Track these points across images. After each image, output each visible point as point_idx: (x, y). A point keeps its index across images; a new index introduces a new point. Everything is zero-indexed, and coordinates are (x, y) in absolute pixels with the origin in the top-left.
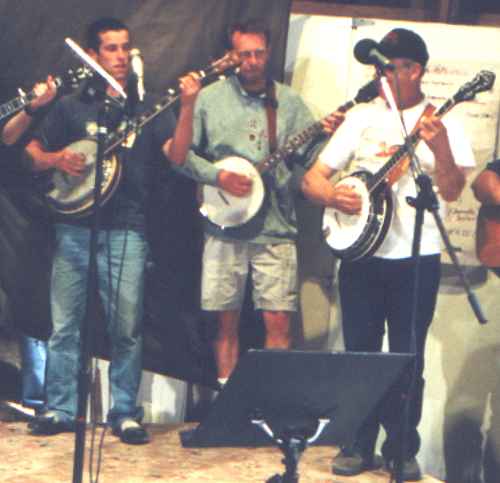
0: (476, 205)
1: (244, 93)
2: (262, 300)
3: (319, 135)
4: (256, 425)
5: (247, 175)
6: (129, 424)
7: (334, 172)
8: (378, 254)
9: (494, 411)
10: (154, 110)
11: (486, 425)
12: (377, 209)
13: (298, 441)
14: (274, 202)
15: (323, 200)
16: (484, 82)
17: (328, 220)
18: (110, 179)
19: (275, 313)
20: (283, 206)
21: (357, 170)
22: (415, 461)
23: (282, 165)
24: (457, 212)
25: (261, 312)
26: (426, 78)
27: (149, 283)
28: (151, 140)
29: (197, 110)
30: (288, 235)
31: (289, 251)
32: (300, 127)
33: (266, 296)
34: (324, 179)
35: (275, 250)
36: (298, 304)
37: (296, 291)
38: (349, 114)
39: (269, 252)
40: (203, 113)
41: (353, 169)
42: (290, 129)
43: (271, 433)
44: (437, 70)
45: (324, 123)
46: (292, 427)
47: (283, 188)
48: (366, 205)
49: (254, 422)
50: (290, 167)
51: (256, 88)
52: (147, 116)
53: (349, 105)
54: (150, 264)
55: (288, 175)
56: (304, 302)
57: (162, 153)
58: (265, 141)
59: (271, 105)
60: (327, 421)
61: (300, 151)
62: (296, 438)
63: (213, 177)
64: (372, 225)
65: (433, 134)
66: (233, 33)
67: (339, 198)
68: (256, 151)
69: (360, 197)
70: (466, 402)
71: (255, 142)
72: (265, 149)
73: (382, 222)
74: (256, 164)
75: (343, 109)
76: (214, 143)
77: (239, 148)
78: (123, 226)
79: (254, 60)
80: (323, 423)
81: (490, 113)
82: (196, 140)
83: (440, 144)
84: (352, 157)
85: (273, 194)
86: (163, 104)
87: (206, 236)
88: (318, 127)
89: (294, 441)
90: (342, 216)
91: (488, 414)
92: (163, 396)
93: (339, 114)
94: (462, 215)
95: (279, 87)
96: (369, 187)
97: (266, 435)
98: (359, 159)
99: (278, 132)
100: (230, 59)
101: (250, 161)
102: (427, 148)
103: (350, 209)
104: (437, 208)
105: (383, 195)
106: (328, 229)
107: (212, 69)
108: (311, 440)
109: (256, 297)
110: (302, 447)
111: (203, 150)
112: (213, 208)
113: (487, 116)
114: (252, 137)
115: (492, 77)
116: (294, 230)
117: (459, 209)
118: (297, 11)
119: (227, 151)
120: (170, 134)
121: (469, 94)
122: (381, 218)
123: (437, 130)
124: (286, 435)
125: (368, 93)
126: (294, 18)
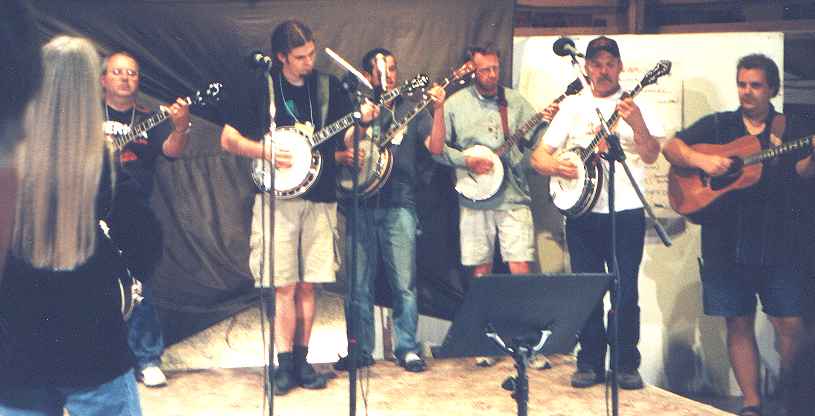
0: (667, 165)
1: (481, 97)
2: (508, 254)
3: (540, 125)
4: (492, 339)
5: (490, 159)
6: (411, 357)
7: (555, 150)
8: (595, 210)
9: (701, 332)
10: (413, 113)
11: (697, 344)
12: (591, 175)
13: (525, 350)
14: (511, 176)
15: (549, 171)
16: (664, 69)
17: (554, 186)
18: (385, 168)
19: (518, 263)
20: (519, 180)
21: (573, 146)
22: (637, 372)
23: (515, 148)
24: (657, 177)
25: (507, 263)
26: (622, 76)
27: (421, 246)
28: (416, 138)
29: (446, 115)
30: (524, 202)
31: (524, 215)
32: (526, 118)
33: (510, 251)
34: (548, 156)
35: (515, 214)
36: (536, 255)
37: (535, 246)
38: (561, 105)
39: (511, 216)
40: (452, 116)
41: (570, 146)
42: (518, 120)
43: (503, 344)
44: (631, 70)
45: (544, 113)
46: (519, 338)
47: (517, 166)
48: (582, 172)
49: (489, 335)
50: (522, 151)
51: (491, 93)
52: (409, 117)
53: (562, 98)
54: (419, 232)
55: (521, 155)
56: (540, 254)
57: (425, 147)
58: (500, 132)
59: (502, 104)
60: (549, 332)
61: (528, 137)
62: (523, 346)
63: (463, 162)
64: (589, 188)
65: (628, 113)
66: (473, 54)
67: (561, 167)
68: (494, 139)
69: (576, 167)
70: (681, 326)
71: (492, 134)
72: (501, 137)
73: (596, 185)
74: (495, 151)
75: (557, 101)
76: (461, 137)
77: (481, 140)
78: (398, 205)
79: (493, 74)
80: (546, 334)
81: (675, 100)
82: (448, 138)
83: (636, 120)
84: (568, 137)
85: (510, 170)
86: (419, 107)
87: (461, 207)
88: (540, 116)
89: (523, 349)
90: (563, 181)
91: (697, 334)
92: (434, 330)
93: (555, 105)
94: (660, 179)
95: (507, 90)
96: (582, 158)
97: (500, 346)
98: (573, 138)
99: (509, 125)
100: (468, 67)
101: (489, 147)
102: (627, 125)
103: (570, 176)
104: (625, 158)
105: (594, 163)
106: (555, 195)
107: (453, 77)
108: (536, 348)
109: (503, 252)
110: (529, 354)
111: (453, 143)
112: (465, 187)
113: (673, 101)
114: (490, 130)
115: (669, 65)
116: (529, 198)
117: (658, 174)
118: (518, 35)
119: (472, 142)
120: (428, 131)
121: (653, 78)
122: (595, 181)
123: (632, 109)
124: (516, 344)
125: (575, 88)
126: (517, 40)
